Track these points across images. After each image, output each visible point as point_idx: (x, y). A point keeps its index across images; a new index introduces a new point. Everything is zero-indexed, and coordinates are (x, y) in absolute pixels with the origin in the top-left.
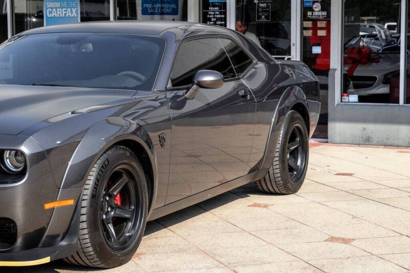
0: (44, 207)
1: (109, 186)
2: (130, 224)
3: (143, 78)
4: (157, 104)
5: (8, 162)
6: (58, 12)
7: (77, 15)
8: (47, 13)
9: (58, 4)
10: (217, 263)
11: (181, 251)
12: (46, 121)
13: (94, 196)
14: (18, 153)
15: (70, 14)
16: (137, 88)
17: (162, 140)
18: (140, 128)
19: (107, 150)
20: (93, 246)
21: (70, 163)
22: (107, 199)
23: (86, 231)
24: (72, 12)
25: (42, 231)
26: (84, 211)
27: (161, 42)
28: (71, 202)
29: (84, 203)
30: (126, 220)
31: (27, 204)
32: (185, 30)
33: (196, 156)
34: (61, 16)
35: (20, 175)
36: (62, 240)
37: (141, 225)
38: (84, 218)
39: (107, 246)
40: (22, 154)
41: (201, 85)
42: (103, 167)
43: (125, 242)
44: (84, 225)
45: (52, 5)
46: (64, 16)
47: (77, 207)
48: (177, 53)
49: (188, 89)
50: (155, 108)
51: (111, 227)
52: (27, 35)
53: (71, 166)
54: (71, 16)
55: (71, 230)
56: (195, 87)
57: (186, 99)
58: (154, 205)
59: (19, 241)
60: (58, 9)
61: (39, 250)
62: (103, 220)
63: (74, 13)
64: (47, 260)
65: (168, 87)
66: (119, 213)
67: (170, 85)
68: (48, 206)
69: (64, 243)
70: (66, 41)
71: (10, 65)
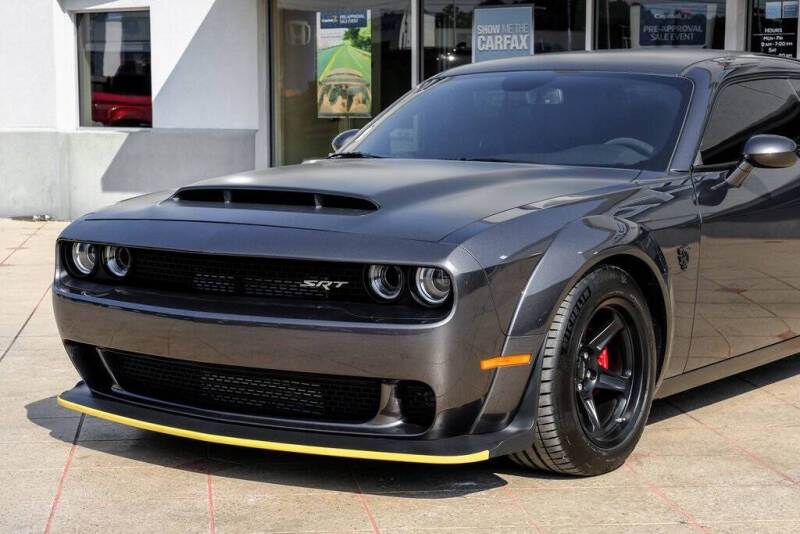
0: (480, 365)
1: (589, 335)
2: (624, 403)
3: (650, 149)
4: (668, 195)
5: (421, 288)
6: (497, 42)
7: (528, 45)
8: (477, 44)
9: (496, 29)
10: (779, 479)
11: (713, 453)
12: (480, 221)
13: (564, 351)
14: (440, 273)
15: (517, 45)
16: (641, 166)
17: (683, 258)
18: (644, 234)
19: (588, 272)
20: (561, 435)
21: (525, 293)
22: (586, 356)
23: (549, 411)
24: (520, 42)
25: (476, 406)
26: (547, 375)
27: (683, 85)
28: (526, 359)
29: (548, 363)
30: (619, 395)
31: (452, 361)
32: (727, 65)
33: (738, 291)
34: (501, 48)
35: (442, 311)
36: (508, 423)
37: (643, 404)
38: (546, 387)
39: (584, 438)
40: (447, 274)
41: (756, 162)
42: (581, 303)
43: (615, 433)
44: (547, 400)
45: (486, 29)
46: (505, 48)
47: (535, 368)
48: (711, 107)
49: (732, 169)
50: (663, 203)
51: (591, 406)
52: (452, 76)
53: (527, 298)
54: (518, 48)
55: (524, 407)
56: (744, 164)
57: (728, 186)
58: (667, 372)
59: (438, 421)
60: (496, 37)
61: (471, 438)
62: (577, 393)
63: (524, 43)
64: (483, 456)
65: (696, 164)
66: (605, 382)
67: (698, 162)
68: (487, 364)
69: (511, 429)
70: (517, 85)
71: (413, 133)
